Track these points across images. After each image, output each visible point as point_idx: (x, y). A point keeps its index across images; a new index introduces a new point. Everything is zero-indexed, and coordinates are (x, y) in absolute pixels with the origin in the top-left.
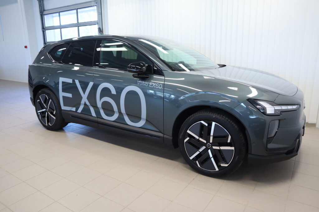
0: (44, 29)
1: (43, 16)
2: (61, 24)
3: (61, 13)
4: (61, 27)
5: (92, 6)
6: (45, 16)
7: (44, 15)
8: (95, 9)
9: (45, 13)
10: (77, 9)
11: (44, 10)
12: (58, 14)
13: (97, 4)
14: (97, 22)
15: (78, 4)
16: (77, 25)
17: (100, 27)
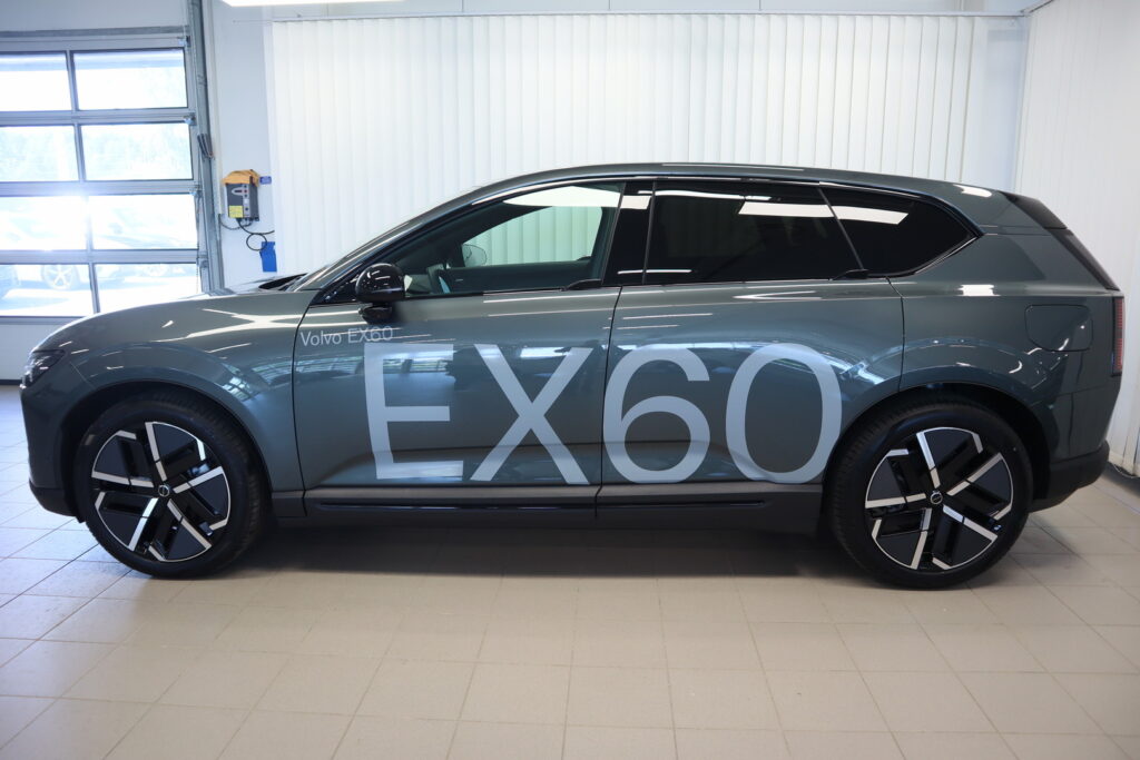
5: (159, 49)
8: (176, 63)
10: (72, 52)
13: (193, 42)
14: (187, 111)
15: (72, 33)
16: (73, 118)
17: (205, 132)
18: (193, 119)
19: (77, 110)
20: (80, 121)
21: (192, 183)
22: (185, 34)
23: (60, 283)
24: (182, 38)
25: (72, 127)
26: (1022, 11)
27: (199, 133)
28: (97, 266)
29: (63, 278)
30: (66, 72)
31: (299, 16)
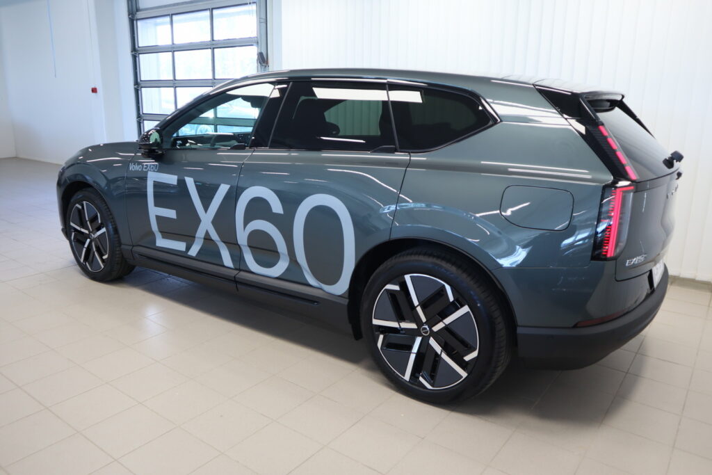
0: (136, 52)
1: (135, 22)
2: (175, 42)
3: (175, 18)
4: (173, 48)
5: (246, 4)
6: (140, 23)
7: (137, 20)
8: (252, 11)
9: (139, 15)
10: (212, 9)
11: (138, 10)
12: (168, 19)
14: (256, 39)
16: (211, 45)
17: (262, 51)
18: (259, 43)
20: (214, 47)
25: (210, 50)
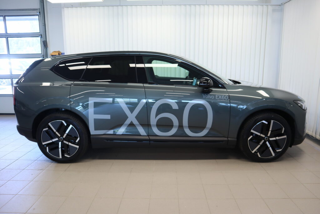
8: (36, 19)
13: (41, 13)
14: (40, 34)
15: (5, 10)
16: (6, 35)
17: (45, 40)
18: (41, 36)
19: (7, 33)
20: (8, 37)
21: (41, 55)
22: (38, 11)
23: (4, 83)
24: (38, 12)
25: (5, 38)
26: (282, 4)
27: (43, 40)
28: (13, 79)
29: (5, 82)
30: (3, 22)
31: (72, 6)
